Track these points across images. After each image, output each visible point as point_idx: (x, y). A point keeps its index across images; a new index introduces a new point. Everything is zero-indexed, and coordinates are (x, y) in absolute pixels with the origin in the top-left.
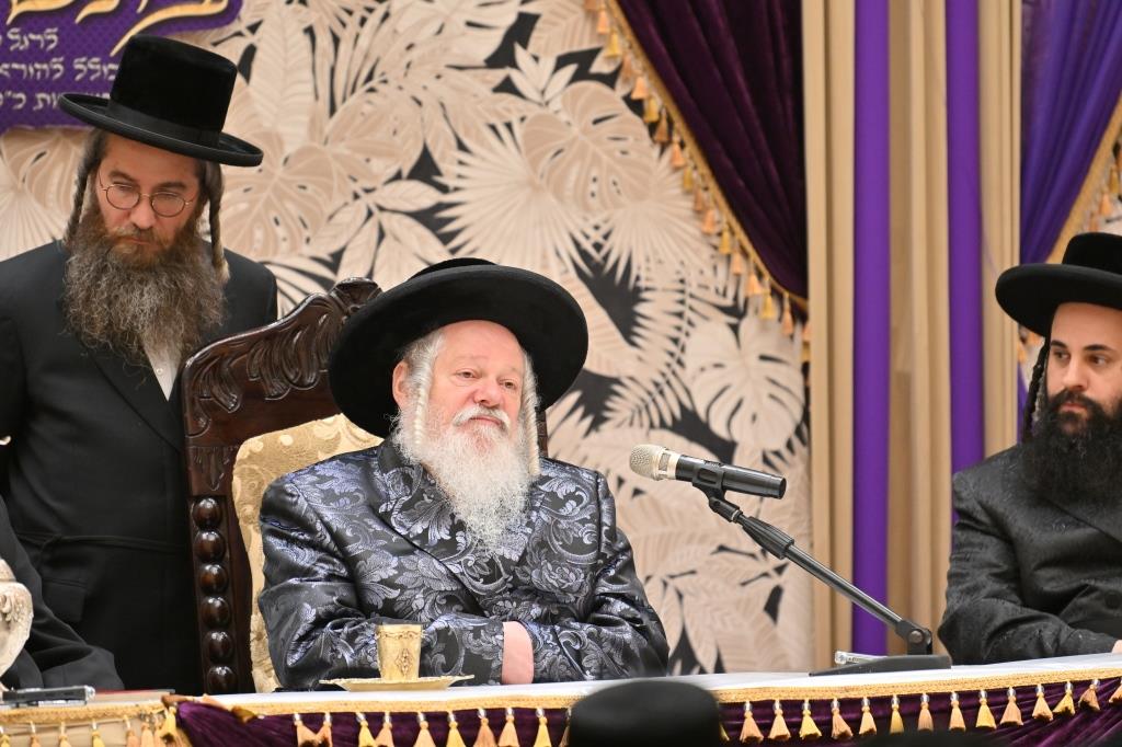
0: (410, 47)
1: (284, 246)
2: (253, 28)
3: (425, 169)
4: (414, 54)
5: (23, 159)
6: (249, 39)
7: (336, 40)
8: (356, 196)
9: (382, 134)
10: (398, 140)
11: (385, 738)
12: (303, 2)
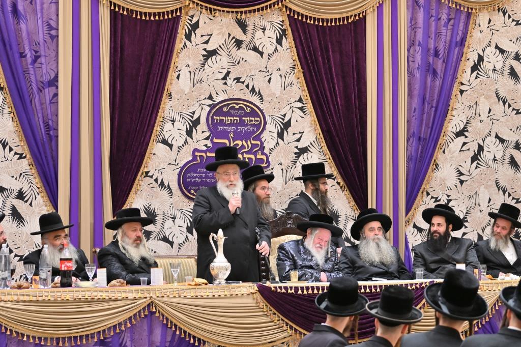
1: (277, 207)
2: (272, 169)
7: (287, 171)
9: (294, 188)
10: (297, 189)
11: (293, 291)
12: (281, 164)
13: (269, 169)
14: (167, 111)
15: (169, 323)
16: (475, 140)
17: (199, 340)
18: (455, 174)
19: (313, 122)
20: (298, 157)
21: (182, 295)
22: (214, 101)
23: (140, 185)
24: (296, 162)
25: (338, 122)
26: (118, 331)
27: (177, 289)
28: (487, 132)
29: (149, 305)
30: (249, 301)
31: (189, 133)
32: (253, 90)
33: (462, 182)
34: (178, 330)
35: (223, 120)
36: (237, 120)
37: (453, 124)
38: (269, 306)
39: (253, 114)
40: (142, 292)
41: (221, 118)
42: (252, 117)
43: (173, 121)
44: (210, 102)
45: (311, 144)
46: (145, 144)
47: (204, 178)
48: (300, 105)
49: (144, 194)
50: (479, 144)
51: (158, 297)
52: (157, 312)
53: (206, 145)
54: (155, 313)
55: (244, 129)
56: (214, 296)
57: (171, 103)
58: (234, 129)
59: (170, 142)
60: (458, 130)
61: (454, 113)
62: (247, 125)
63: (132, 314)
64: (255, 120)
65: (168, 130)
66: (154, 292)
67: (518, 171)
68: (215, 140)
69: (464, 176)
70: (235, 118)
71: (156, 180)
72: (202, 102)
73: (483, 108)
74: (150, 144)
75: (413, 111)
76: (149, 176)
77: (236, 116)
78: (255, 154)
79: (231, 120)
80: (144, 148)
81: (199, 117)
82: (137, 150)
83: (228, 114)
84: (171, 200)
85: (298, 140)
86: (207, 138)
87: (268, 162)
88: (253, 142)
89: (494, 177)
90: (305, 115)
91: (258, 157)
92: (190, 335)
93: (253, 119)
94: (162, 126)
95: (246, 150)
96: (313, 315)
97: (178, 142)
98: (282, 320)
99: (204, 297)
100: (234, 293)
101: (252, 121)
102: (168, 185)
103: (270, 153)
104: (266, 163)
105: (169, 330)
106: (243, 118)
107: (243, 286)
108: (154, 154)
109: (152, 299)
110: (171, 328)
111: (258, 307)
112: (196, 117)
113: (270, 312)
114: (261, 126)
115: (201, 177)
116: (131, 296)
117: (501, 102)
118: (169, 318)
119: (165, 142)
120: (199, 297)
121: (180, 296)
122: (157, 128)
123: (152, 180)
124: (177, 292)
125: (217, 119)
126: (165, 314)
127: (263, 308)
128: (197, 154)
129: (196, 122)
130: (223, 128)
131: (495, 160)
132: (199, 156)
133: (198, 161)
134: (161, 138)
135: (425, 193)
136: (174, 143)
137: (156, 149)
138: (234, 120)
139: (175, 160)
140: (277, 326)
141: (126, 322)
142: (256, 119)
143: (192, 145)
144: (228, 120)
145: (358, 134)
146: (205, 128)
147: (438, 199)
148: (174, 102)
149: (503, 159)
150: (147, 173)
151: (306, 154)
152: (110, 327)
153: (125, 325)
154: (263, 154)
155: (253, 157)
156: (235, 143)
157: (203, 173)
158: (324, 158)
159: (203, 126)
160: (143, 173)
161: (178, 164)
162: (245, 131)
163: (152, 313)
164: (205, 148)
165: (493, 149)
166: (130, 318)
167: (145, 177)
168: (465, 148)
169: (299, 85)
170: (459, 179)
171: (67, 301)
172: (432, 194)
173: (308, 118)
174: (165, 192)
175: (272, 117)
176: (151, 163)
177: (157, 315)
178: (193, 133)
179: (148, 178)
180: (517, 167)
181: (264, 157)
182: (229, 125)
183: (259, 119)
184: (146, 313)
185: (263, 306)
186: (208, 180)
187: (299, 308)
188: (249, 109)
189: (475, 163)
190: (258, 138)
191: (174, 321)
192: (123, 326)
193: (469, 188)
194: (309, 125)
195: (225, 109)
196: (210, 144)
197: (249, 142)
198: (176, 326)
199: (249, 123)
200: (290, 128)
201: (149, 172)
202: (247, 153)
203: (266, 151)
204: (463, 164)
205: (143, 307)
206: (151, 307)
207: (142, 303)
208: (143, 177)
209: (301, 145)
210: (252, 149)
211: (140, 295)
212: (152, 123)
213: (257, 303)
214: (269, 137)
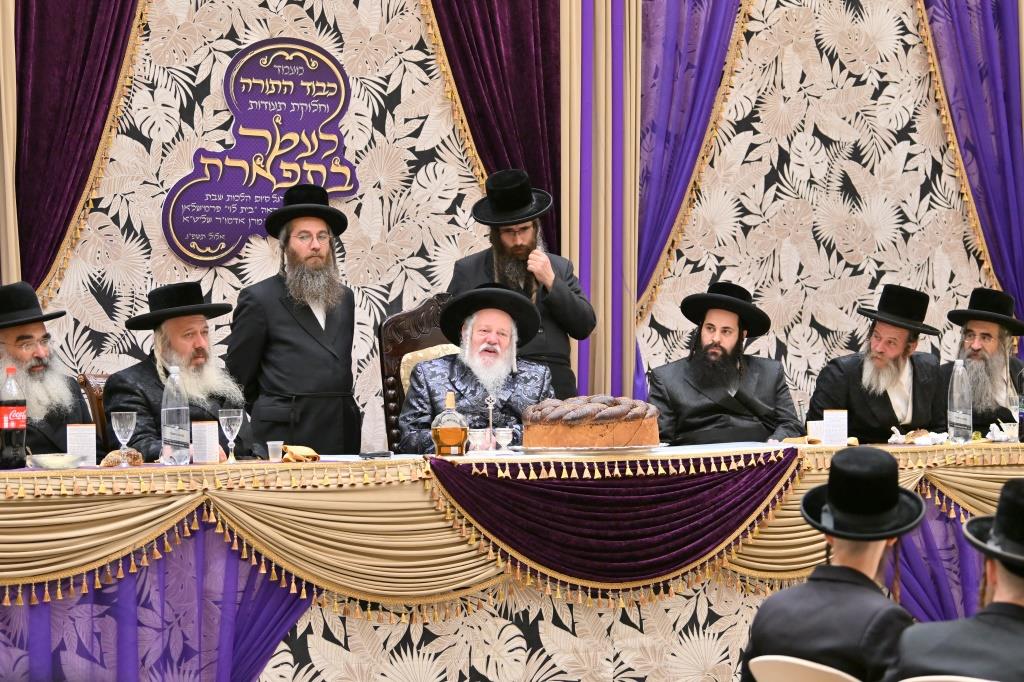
0: (418, 205)
1: (371, 281)
2: (361, 197)
3: (423, 253)
4: (419, 208)
5: (275, 245)
6: (360, 201)
7: (391, 202)
8: (397, 262)
9: (407, 239)
10: (413, 241)
11: (507, 473)
12: (379, 187)
13: (356, 196)
14: (139, 64)
15: (245, 549)
16: (773, 140)
17: (309, 586)
18: (735, 212)
19: (450, 96)
20: (415, 171)
21: (272, 484)
22: (239, 43)
23: (81, 230)
24: (411, 182)
25: (500, 94)
26: (133, 570)
27: (262, 472)
28: (796, 122)
29: (200, 509)
30: (416, 497)
31: (187, 114)
32: (323, 20)
33: (746, 229)
34: (263, 564)
35: (260, 85)
36: (289, 87)
37: (732, 103)
38: (458, 507)
39: (324, 73)
40: (185, 479)
41: (255, 81)
42: (320, 81)
43: (153, 86)
44: (231, 46)
45: (443, 142)
46: (92, 136)
47: (220, 215)
48: (420, 56)
49: (90, 250)
50: (780, 148)
51: (220, 489)
52: (220, 523)
53: (222, 142)
54: (214, 525)
55: (304, 107)
56: (341, 486)
57: (147, 44)
58: (283, 106)
59: (145, 133)
60: (740, 118)
61: (735, 80)
62: (309, 99)
63: (163, 529)
64: (327, 89)
65: (141, 107)
66: (212, 477)
67: (857, 207)
68: (243, 131)
69: (751, 216)
70: (285, 83)
71: (116, 219)
72: (213, 45)
73: (791, 71)
74: (104, 137)
75: (652, 75)
76: (102, 210)
77: (287, 78)
78: (327, 162)
79: (276, 86)
80: (90, 145)
81: (209, 78)
82: (77, 150)
83: (269, 73)
84: (148, 262)
85: (416, 134)
86: (225, 127)
87: (354, 181)
88: (323, 136)
89: (810, 218)
90: (431, 78)
91: (334, 169)
92: (288, 575)
93: (323, 85)
94: (128, 98)
95: (309, 154)
96: (551, 527)
97: (162, 135)
98: (486, 539)
99: (321, 488)
100: (383, 479)
101: (319, 89)
102: (142, 230)
103: (357, 162)
104: (349, 184)
105: (242, 564)
106: (303, 84)
107: (401, 463)
108: (112, 160)
109: (208, 495)
110: (248, 560)
111: (433, 511)
112: (200, 78)
113: (460, 521)
114: (339, 102)
115: (212, 213)
116: (161, 487)
117: (825, 58)
118: (245, 536)
119: (134, 133)
120: (309, 488)
121: (268, 487)
122: (118, 101)
123: (107, 219)
124: (262, 478)
125: (247, 85)
126: (236, 529)
127: (445, 513)
128: (203, 160)
129: (202, 91)
130: (258, 104)
131: (811, 182)
132: (209, 165)
133: (205, 176)
134: (125, 125)
135: (674, 253)
136: (154, 135)
137: (116, 147)
138: (283, 86)
139: (157, 175)
140: (474, 553)
141: (152, 548)
142: (329, 85)
143: (193, 141)
144: (270, 85)
145: (542, 123)
146: (221, 104)
147: (699, 265)
148: (154, 44)
149: (829, 181)
150: (97, 202)
151: (431, 165)
152: (117, 561)
153: (150, 553)
154: (344, 162)
155: (321, 169)
156: (284, 138)
157: (216, 203)
158: (471, 174)
159: (216, 99)
160: (88, 202)
161: (162, 183)
162: (307, 113)
163: (207, 527)
164: (220, 149)
165: (809, 159)
166: (160, 539)
167: (92, 211)
168: (753, 156)
169: (418, 14)
170: (741, 222)
171: (21, 502)
172: (688, 254)
173: (436, 84)
174: (135, 247)
175: (361, 80)
176: (104, 180)
177: (219, 530)
178: (195, 114)
179: (99, 213)
180: (854, 199)
181: (346, 171)
182: (272, 97)
183: (335, 86)
184: (195, 527)
185: (445, 507)
186: (228, 220)
187: (521, 512)
188: (314, 63)
189: (774, 187)
190: (333, 127)
191: (256, 545)
192: (145, 557)
193: (760, 242)
194: (440, 100)
195: (264, 62)
196: (230, 139)
197: (314, 135)
198: (258, 555)
199: (314, 94)
200: (398, 107)
201: (100, 199)
202: (310, 160)
203: (349, 156)
204: (749, 191)
205: (187, 512)
206: (205, 512)
207: (186, 503)
208: (87, 211)
209: (423, 144)
210: (321, 150)
211: (181, 485)
212: (108, 89)
213: (431, 501)
214: (355, 127)
